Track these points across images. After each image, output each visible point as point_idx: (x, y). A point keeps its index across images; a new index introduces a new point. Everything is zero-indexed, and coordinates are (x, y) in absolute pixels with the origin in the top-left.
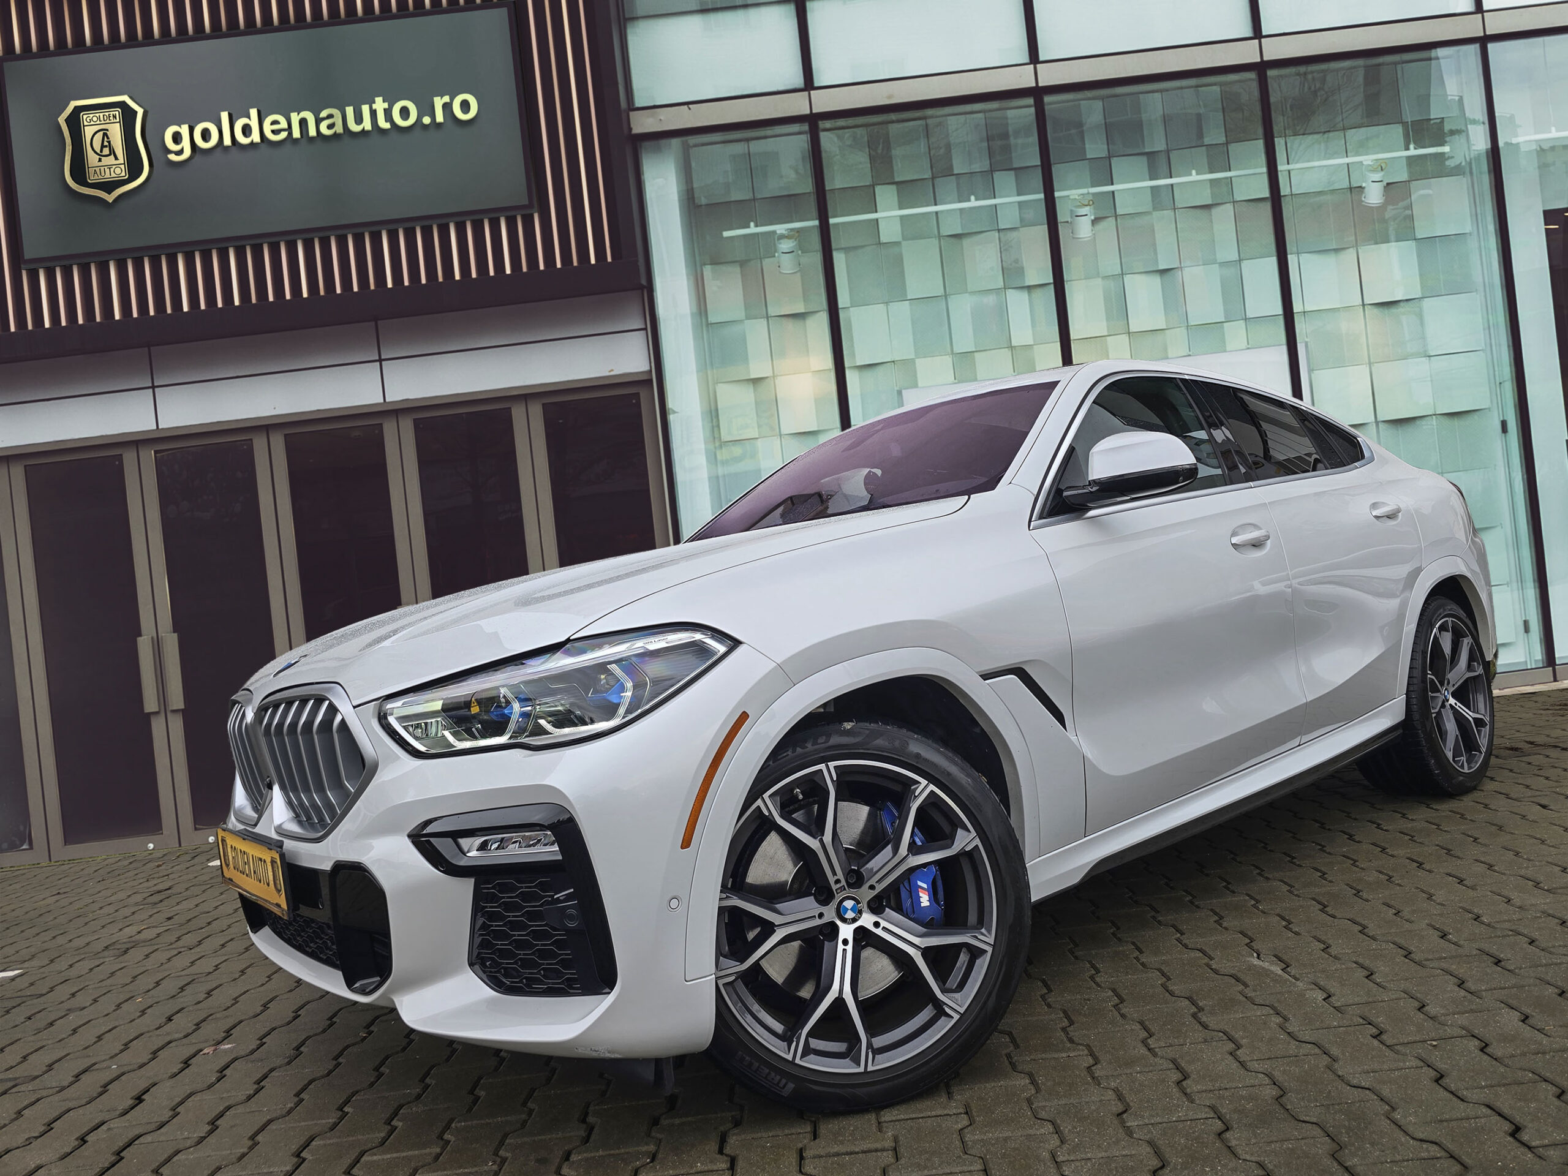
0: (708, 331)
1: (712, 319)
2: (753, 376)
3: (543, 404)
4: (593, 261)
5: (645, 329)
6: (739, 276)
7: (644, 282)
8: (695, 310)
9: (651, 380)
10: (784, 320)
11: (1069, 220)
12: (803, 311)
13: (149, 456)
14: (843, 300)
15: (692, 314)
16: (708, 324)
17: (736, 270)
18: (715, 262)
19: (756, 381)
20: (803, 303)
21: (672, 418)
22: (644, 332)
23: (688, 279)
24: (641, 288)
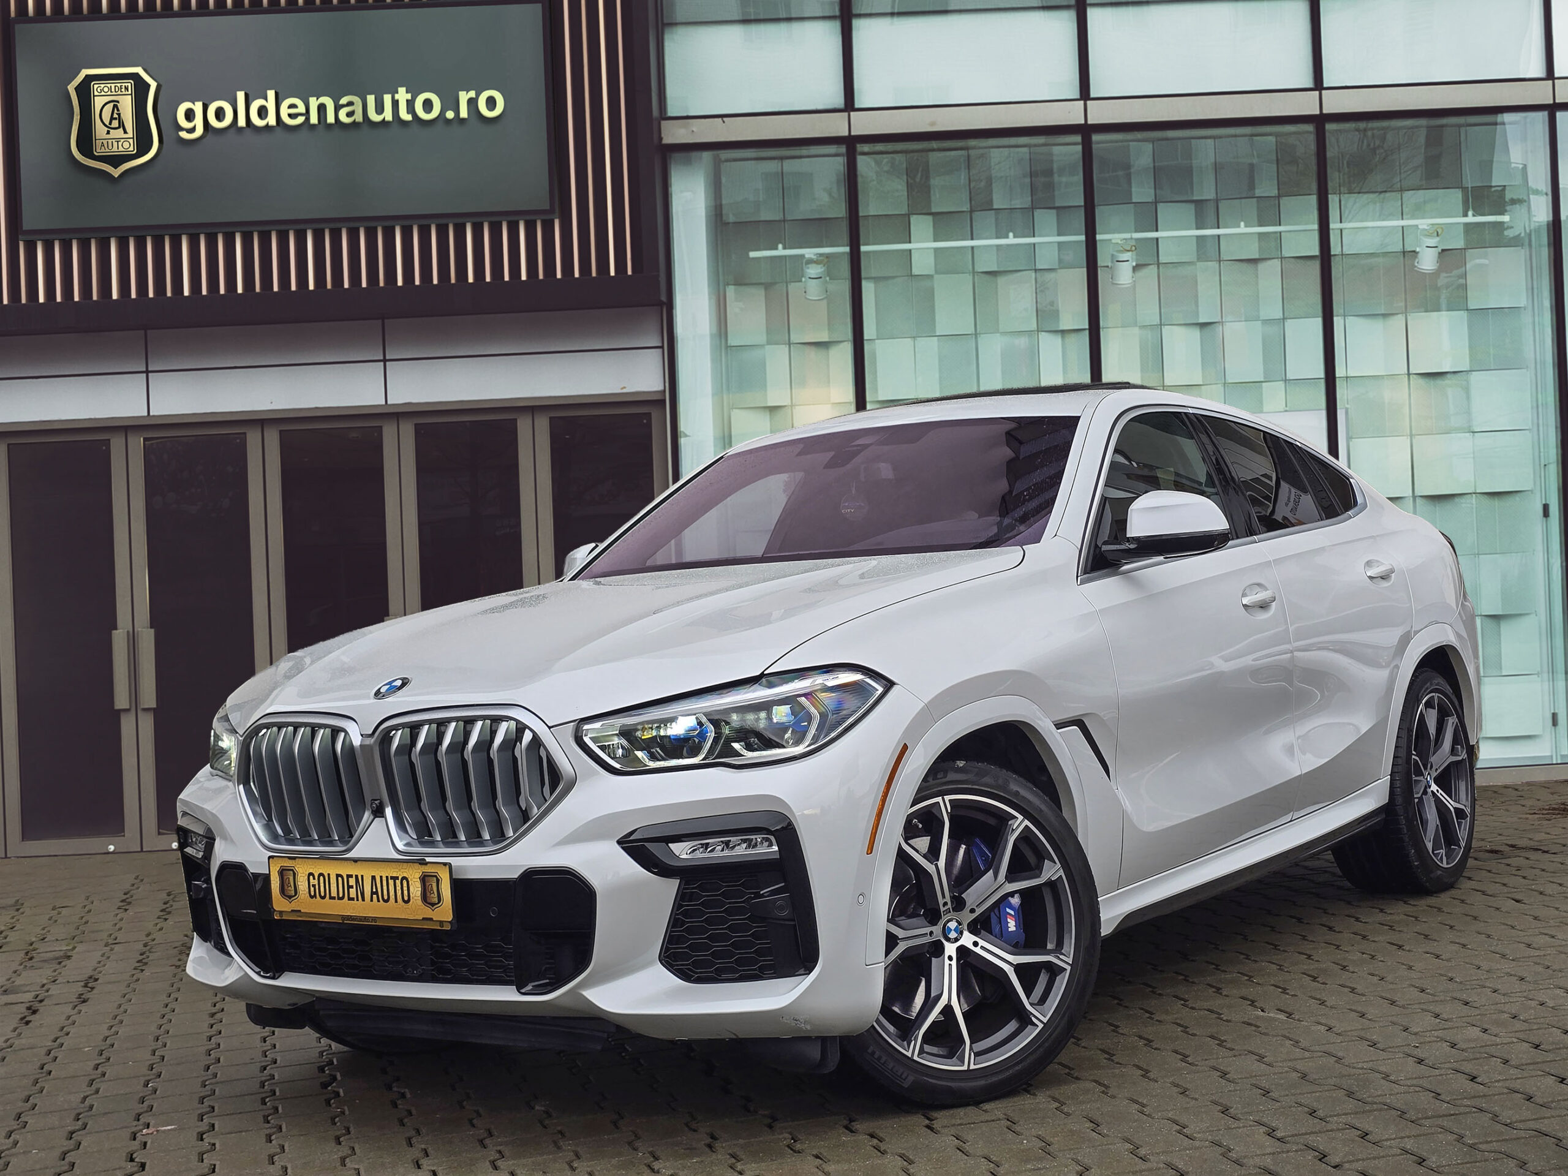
0: (727, 353)
1: (732, 342)
2: (770, 404)
3: (550, 418)
4: (612, 273)
5: (662, 347)
6: (763, 299)
7: (664, 298)
8: (715, 330)
9: (664, 401)
10: (807, 348)
11: (1110, 265)
12: (826, 340)
13: (137, 443)
14: (869, 331)
15: (712, 335)
16: (727, 347)
17: (760, 292)
18: (740, 282)
19: (773, 410)
20: (827, 332)
21: (683, 441)
22: (660, 350)
23: (710, 299)
24: (661, 304)
